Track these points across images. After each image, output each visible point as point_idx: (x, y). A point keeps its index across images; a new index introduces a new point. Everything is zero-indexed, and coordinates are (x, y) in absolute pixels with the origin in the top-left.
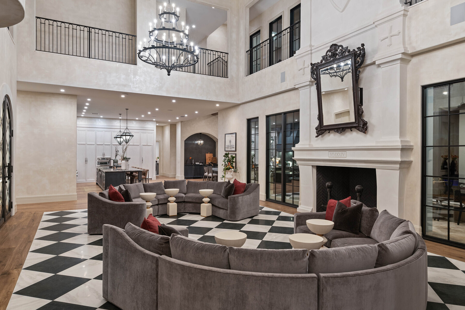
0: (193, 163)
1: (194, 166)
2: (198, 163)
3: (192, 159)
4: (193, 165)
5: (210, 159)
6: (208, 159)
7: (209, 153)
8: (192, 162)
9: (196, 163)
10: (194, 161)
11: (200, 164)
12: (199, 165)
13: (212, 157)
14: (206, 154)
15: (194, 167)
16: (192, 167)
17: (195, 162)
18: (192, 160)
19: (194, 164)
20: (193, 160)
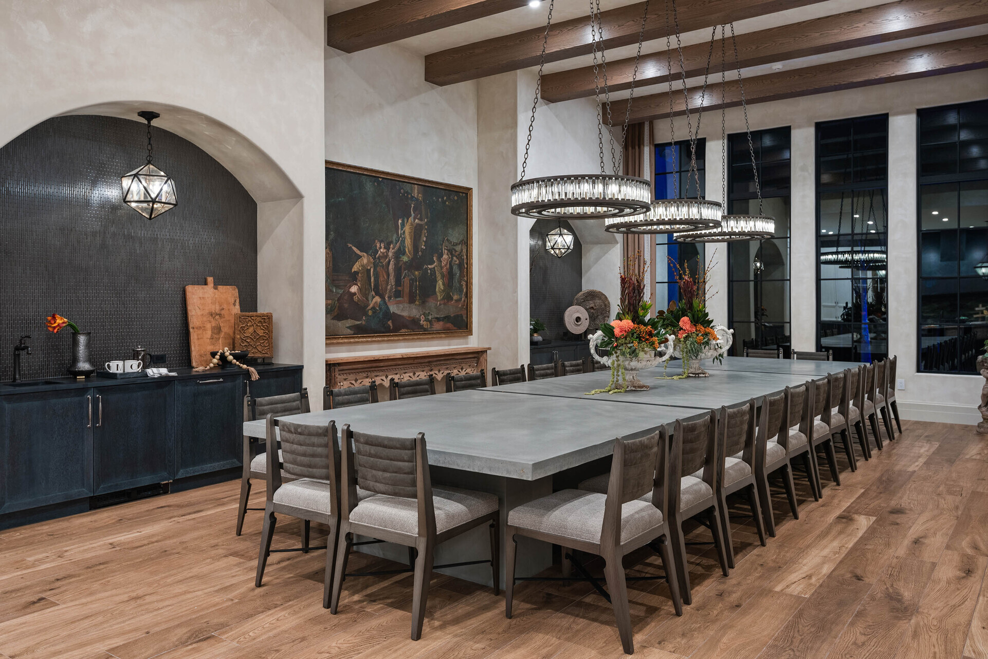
0: (84, 366)
1: (101, 390)
2: (135, 363)
3: (75, 334)
4: (83, 391)
5: (217, 330)
6: (208, 326)
7: (210, 280)
8: (75, 360)
9: (116, 367)
10: (88, 345)
11: (154, 372)
12: (140, 383)
13: (237, 309)
14: (190, 289)
15: (95, 402)
16: (82, 406)
17: (98, 358)
18: (75, 343)
19: (87, 374)
20: (82, 339)
